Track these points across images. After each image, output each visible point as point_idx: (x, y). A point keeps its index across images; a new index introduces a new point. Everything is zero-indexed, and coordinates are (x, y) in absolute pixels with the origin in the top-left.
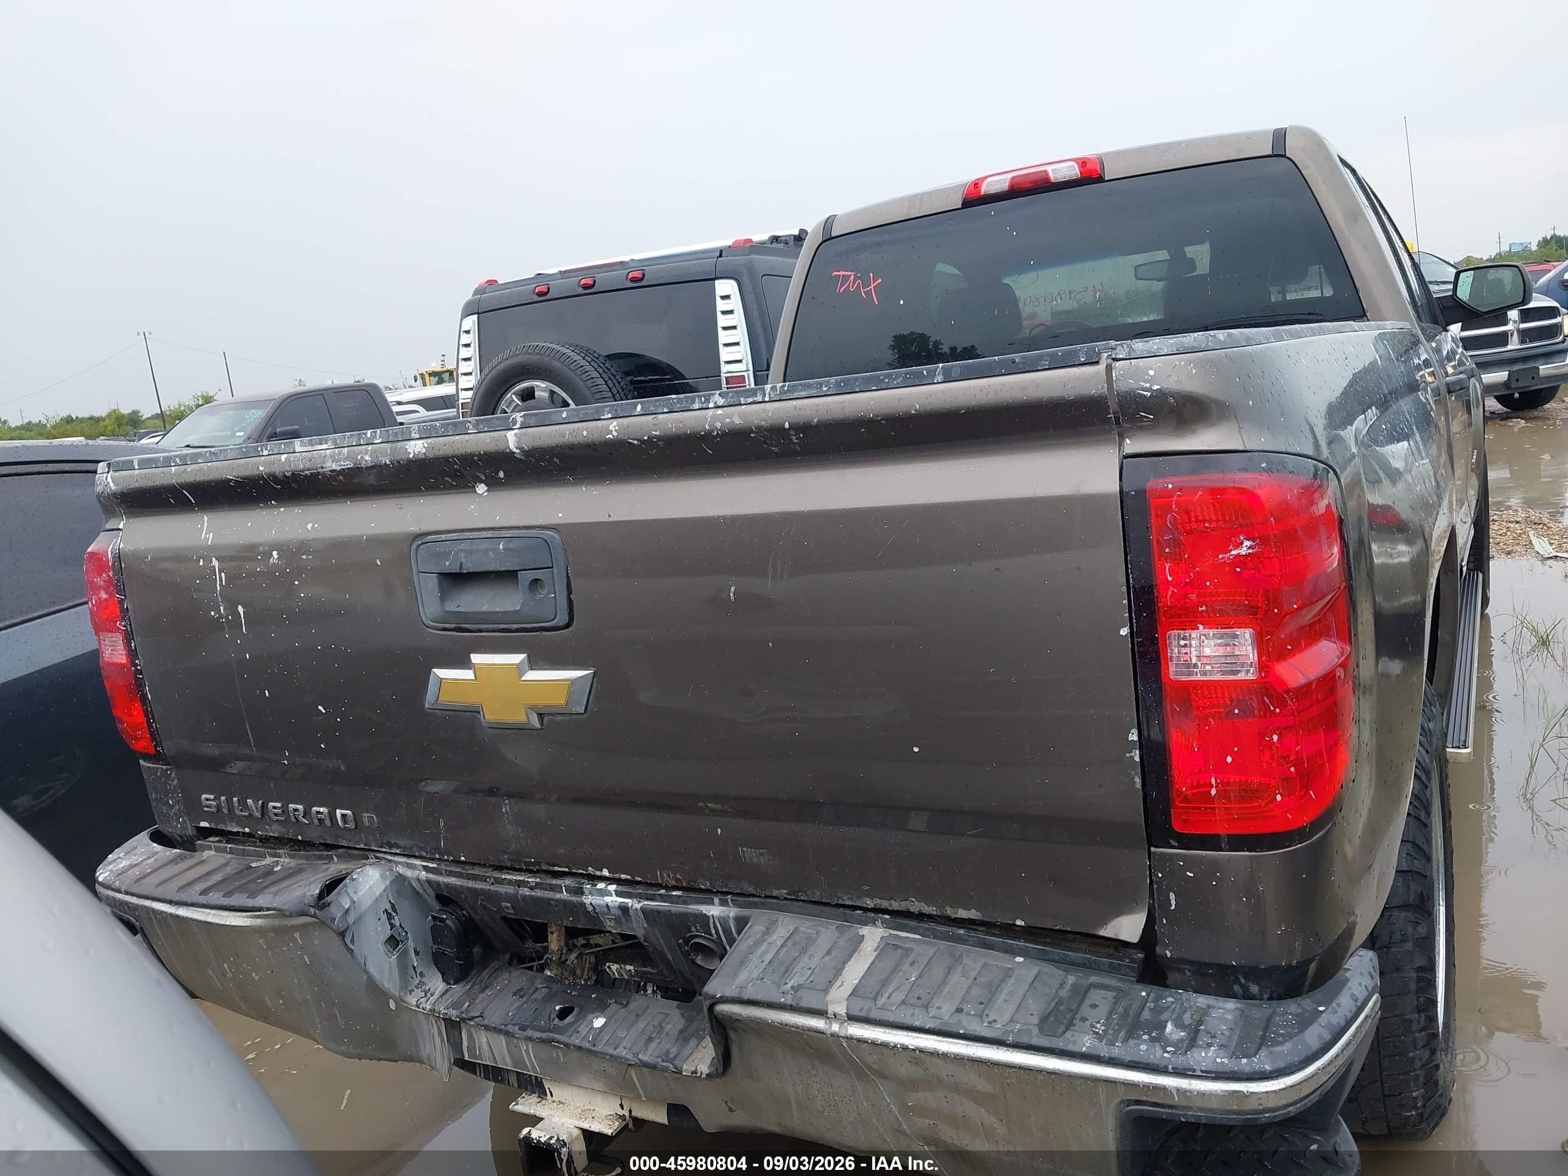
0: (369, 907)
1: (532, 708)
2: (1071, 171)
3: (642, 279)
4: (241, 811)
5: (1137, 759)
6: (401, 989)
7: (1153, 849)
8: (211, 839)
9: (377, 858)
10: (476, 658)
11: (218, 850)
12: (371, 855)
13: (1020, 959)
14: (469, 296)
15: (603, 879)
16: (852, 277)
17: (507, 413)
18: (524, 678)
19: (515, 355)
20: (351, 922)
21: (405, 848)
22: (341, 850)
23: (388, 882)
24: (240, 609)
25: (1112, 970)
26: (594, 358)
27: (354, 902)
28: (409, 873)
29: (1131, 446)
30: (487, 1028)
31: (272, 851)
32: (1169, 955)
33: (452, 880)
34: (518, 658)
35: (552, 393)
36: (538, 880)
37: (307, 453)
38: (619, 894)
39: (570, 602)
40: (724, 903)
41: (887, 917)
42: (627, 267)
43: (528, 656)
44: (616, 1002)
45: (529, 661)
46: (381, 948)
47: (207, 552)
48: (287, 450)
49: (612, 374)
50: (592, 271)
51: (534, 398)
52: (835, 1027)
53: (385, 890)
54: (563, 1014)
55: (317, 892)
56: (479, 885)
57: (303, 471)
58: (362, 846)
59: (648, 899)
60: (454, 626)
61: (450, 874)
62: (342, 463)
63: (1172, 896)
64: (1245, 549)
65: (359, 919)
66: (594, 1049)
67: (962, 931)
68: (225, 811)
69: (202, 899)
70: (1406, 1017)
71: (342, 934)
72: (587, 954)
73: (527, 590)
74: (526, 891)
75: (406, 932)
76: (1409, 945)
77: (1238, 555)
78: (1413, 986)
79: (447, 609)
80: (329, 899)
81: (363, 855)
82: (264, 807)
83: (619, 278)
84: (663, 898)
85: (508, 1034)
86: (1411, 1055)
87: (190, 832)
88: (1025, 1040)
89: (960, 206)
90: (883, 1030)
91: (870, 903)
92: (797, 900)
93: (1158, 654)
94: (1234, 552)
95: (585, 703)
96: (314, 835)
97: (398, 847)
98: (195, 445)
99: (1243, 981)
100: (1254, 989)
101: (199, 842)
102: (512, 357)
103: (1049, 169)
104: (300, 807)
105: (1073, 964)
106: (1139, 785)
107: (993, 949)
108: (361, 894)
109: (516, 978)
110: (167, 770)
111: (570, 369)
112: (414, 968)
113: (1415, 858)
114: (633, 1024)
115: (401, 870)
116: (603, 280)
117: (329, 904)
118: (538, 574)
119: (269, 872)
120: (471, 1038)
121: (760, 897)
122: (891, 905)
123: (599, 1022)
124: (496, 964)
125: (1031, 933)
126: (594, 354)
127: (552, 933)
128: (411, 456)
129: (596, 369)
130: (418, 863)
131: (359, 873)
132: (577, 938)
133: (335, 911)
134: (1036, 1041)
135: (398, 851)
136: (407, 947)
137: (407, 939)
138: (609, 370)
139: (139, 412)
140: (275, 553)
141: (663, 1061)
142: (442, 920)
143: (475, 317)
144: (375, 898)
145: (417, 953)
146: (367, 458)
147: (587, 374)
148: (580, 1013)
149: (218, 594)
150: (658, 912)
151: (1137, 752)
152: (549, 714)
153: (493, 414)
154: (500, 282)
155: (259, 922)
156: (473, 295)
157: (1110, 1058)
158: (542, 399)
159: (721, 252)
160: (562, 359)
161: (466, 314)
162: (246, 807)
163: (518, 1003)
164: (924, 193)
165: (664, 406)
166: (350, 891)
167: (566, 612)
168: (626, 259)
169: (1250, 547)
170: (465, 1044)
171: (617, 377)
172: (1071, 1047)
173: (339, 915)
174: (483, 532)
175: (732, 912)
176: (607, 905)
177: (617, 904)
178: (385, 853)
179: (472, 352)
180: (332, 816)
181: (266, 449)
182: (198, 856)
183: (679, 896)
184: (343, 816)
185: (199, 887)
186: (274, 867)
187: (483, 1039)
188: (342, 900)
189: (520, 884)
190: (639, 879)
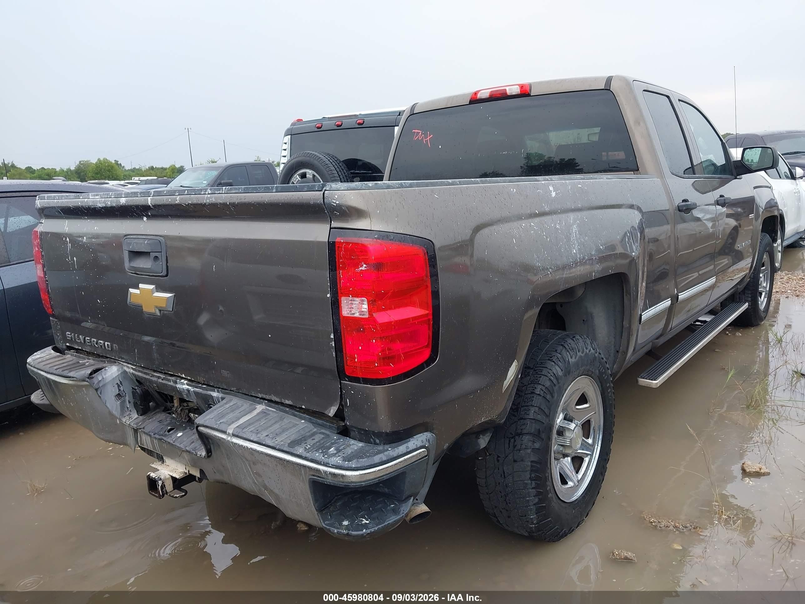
0: (110, 381)
1: (157, 307)
2: (516, 90)
3: (362, 124)
4: (78, 340)
5: (333, 345)
6: (121, 415)
7: (342, 381)
8: (71, 351)
9: (119, 363)
10: (141, 286)
11: (72, 355)
12: (117, 361)
13: (303, 421)
14: (288, 126)
15: (183, 378)
16: (420, 133)
17: (294, 184)
18: (153, 295)
19: (299, 157)
20: (101, 386)
21: (126, 360)
22: (109, 359)
23: (120, 372)
24: (75, 259)
25: (330, 428)
26: (334, 161)
27: (103, 378)
28: (127, 370)
29: (334, 224)
30: (144, 433)
31: (88, 357)
32: (348, 424)
34: (152, 287)
35: (314, 176)
36: (164, 377)
38: (188, 384)
39: (167, 267)
40: (218, 392)
41: (267, 402)
42: (357, 117)
43: (156, 286)
44: (190, 428)
45: (156, 289)
46: (113, 398)
49: (342, 169)
50: (340, 118)
51: (306, 177)
52: (229, 438)
53: (118, 376)
54: (169, 431)
55: (90, 372)
56: (147, 377)
57: (91, 206)
58: (113, 358)
59: (196, 388)
60: (134, 272)
61: (139, 371)
62: (102, 204)
63: (348, 400)
64: (364, 268)
65: (104, 385)
66: (174, 444)
67: (288, 409)
68: (73, 340)
69: (55, 372)
70: (525, 482)
71: (97, 390)
72: (185, 409)
73: (153, 260)
74: (160, 381)
75: (126, 394)
76: (529, 451)
77: (361, 270)
78: (529, 468)
79: (131, 265)
80: (93, 376)
81: (113, 361)
82: (85, 338)
83: (352, 123)
84: (200, 388)
85: (150, 436)
86: (528, 499)
87: (64, 347)
88: (282, 448)
89: (468, 103)
90: (243, 441)
91: (260, 396)
92: (239, 392)
93: (339, 305)
94: (360, 269)
95: (172, 307)
96: (99, 352)
97: (124, 359)
98: (185, 186)
99: (373, 437)
100: (378, 441)
101: (66, 351)
102: (297, 157)
103: (507, 88)
104: (95, 340)
105: (319, 425)
106: (334, 356)
107: (296, 417)
108: (107, 375)
109: (162, 416)
110: (57, 321)
111: (322, 165)
112: (128, 408)
113: (538, 414)
114: (191, 436)
115: (125, 368)
116: (326, 125)
117: (93, 378)
118: (157, 254)
119: (84, 364)
120: (140, 436)
121: (228, 390)
122: (266, 397)
123: (180, 434)
124: (158, 410)
125: (306, 411)
126: (335, 159)
127: (175, 399)
129: (334, 166)
130: (130, 366)
131: (109, 368)
132: (184, 403)
133: (95, 381)
134: (285, 449)
135: (124, 361)
136: (125, 399)
137: (126, 396)
138: (341, 167)
139: (184, 167)
140: (84, 238)
141: (193, 450)
142: (135, 389)
143: (289, 136)
144: (113, 378)
145: (129, 402)
146: (109, 203)
147: (329, 168)
148: (176, 430)
149: (69, 252)
150: (199, 393)
151: (333, 342)
152: (163, 310)
153: (288, 184)
154: (304, 121)
155: (71, 382)
156: (291, 126)
157: (306, 457)
158: (309, 178)
159: (400, 113)
160: (319, 160)
161: (286, 135)
162: (79, 339)
163: (158, 425)
164: (454, 96)
165: (193, 192)
166: (103, 374)
167: (165, 270)
168: (357, 113)
169: (365, 267)
170: (139, 439)
171: (344, 170)
172: (295, 452)
173: (96, 382)
174: (144, 236)
175: (220, 395)
176: (183, 389)
177: (186, 388)
178: (120, 361)
179: (287, 153)
180: (104, 344)
182: (64, 357)
183: (205, 387)
184: (108, 345)
185: (55, 368)
186: (86, 363)
187: (144, 437)
188: (99, 377)
189: (159, 377)
190: (193, 379)
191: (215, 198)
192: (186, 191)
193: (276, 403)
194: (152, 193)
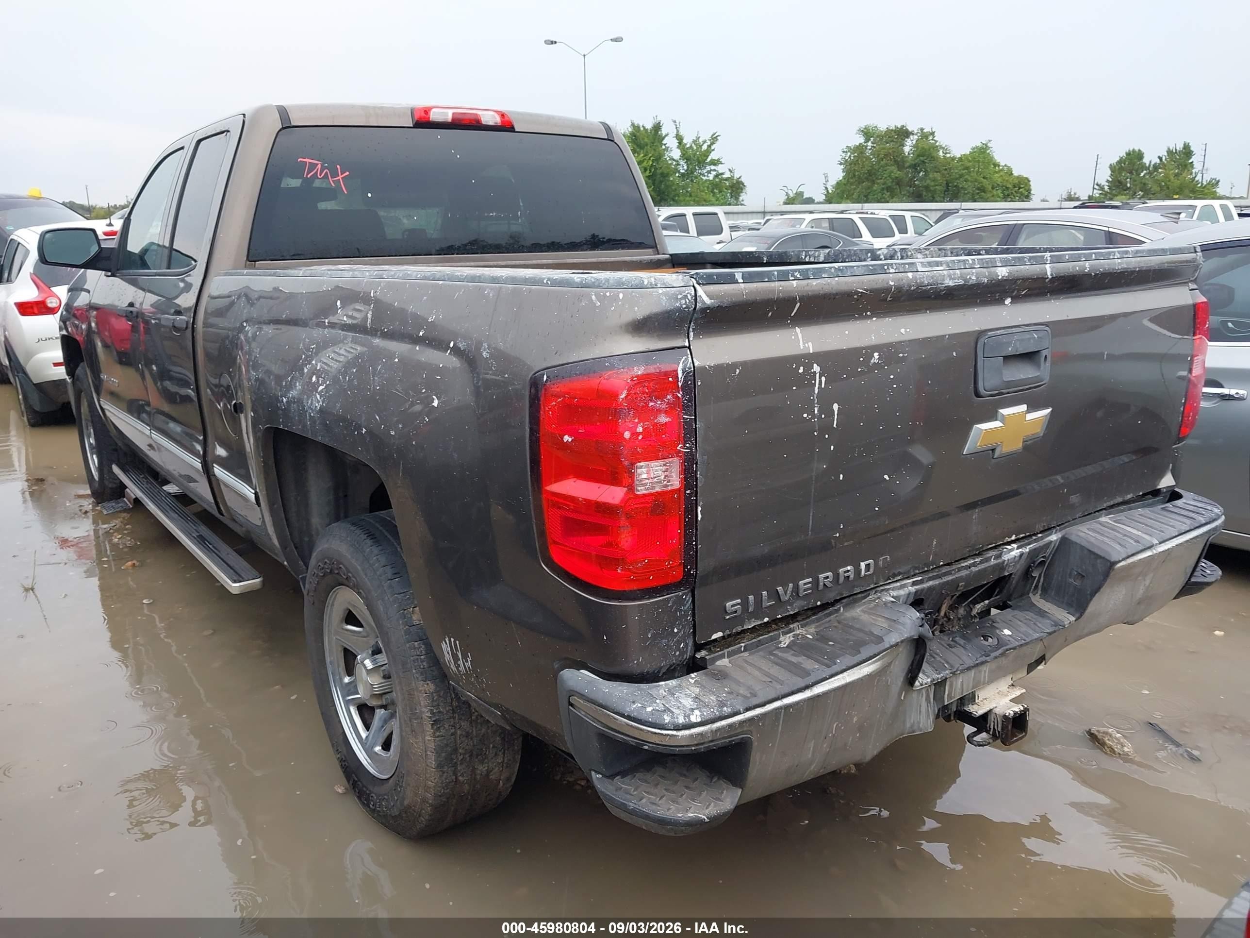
1: (1022, 440)
4: (769, 602)
10: (1002, 412)
11: (731, 654)
12: (876, 591)
15: (1011, 543)
16: (319, 166)
18: (1022, 420)
22: (850, 597)
24: (835, 406)
28: (901, 593)
31: (786, 629)
33: (931, 583)
34: (1024, 407)
36: (980, 559)
37: (929, 273)
38: (1019, 547)
43: (1029, 405)
45: (1029, 408)
47: (808, 359)
48: (911, 269)
54: (989, 640)
56: (947, 579)
57: (926, 286)
58: (870, 586)
59: (1030, 545)
60: (997, 392)
61: (930, 579)
62: (956, 281)
68: (751, 609)
74: (974, 569)
82: (795, 587)
84: (1036, 541)
87: (688, 654)
95: (1044, 430)
96: (831, 596)
97: (899, 574)
101: (709, 657)
104: (829, 574)
110: (683, 595)
115: (895, 593)
121: (1070, 521)
123: (1007, 632)
128: (1000, 278)
130: (908, 582)
135: (899, 578)
140: (876, 355)
141: (1056, 627)
146: (974, 278)
149: (815, 396)
150: (1035, 549)
152: (1028, 441)
162: (775, 598)
167: (1049, 375)
175: (1060, 535)
176: (1014, 556)
177: (1018, 554)
178: (888, 583)
180: (855, 569)
181: (892, 268)
183: (1041, 536)
184: (865, 565)
189: (974, 565)
190: (1028, 534)
191: (1127, 263)
192: (1094, 255)
193: (1112, 507)
194: (1049, 258)
